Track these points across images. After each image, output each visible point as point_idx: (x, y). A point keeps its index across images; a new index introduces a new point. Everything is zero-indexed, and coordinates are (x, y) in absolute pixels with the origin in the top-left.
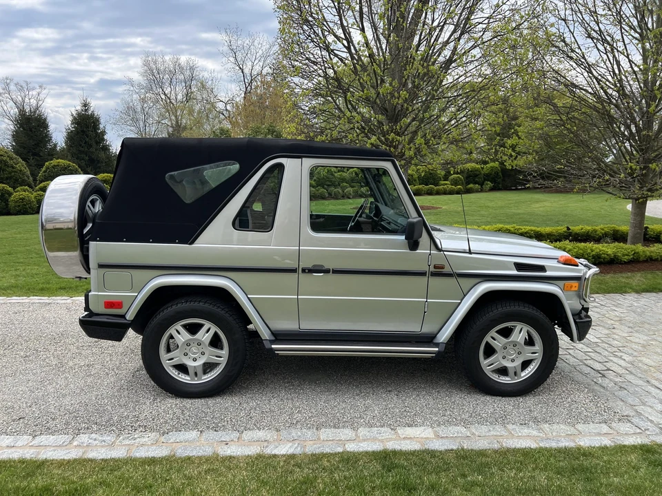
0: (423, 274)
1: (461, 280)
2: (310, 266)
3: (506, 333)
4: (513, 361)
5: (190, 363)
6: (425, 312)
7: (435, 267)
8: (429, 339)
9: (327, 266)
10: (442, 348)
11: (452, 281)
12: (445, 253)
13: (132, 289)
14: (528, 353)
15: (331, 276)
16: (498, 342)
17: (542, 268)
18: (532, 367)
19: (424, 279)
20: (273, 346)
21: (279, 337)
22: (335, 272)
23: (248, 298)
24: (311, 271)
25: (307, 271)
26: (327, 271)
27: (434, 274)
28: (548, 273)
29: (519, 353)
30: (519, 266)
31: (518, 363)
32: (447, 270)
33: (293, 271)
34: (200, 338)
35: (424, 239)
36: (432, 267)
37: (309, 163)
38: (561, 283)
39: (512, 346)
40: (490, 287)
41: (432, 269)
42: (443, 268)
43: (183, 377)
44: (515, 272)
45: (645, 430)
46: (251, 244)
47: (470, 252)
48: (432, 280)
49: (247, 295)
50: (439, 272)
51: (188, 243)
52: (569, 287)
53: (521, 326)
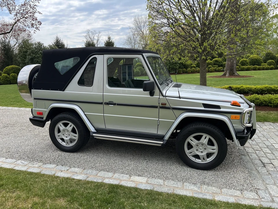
0: (156, 107)
1: (175, 111)
2: (107, 101)
3: (198, 138)
4: (202, 152)
5: (65, 138)
6: (158, 125)
7: (162, 104)
8: (161, 138)
9: (115, 102)
10: (165, 142)
11: (170, 111)
12: (166, 98)
13: (45, 108)
14: (210, 149)
15: (116, 106)
16: (194, 142)
17: (218, 107)
18: (213, 157)
19: (157, 110)
20: (93, 135)
21: (98, 131)
22: (118, 105)
24: (107, 104)
25: (106, 104)
26: (115, 104)
27: (161, 108)
28: (222, 110)
29: (205, 149)
30: (205, 105)
31: (204, 153)
32: (167, 105)
33: (101, 103)
34: (68, 129)
35: (157, 91)
36: (160, 104)
37: (106, 56)
38: (229, 115)
39: (201, 145)
40: (188, 115)
41: (160, 105)
42: (165, 104)
43: (63, 143)
44: (203, 108)
45: (262, 198)
46: (85, 92)
47: (180, 97)
48: (161, 110)
49: (84, 113)
50: (164, 107)
51: (62, 90)
52: (234, 117)
53: (205, 135)
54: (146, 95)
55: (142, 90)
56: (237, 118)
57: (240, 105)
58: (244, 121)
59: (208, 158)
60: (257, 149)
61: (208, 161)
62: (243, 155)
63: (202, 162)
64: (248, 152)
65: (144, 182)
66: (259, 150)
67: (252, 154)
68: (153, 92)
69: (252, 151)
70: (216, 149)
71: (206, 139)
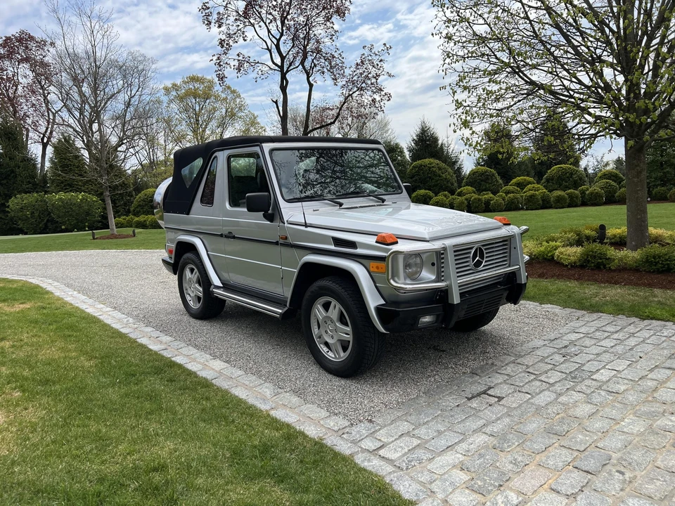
1: (299, 251)
2: (225, 230)
4: (332, 337)
5: (191, 294)
6: (282, 279)
9: (233, 233)
10: (286, 309)
11: (294, 252)
12: (288, 225)
13: (172, 243)
14: (340, 333)
15: (238, 242)
16: (321, 315)
17: (353, 245)
18: (349, 350)
19: (278, 249)
20: (214, 290)
21: (225, 285)
22: (239, 238)
23: (208, 255)
25: (224, 236)
26: (234, 237)
28: (359, 251)
29: (336, 331)
30: (338, 242)
31: (335, 341)
32: (290, 240)
33: (221, 236)
34: (193, 278)
36: (280, 237)
38: (367, 262)
39: (330, 322)
40: (307, 259)
41: (281, 240)
44: (332, 247)
46: (206, 215)
47: (306, 225)
48: (284, 249)
49: (207, 251)
50: (285, 243)
51: (188, 214)
52: (375, 267)
53: (334, 302)
54: (257, 219)
55: (246, 210)
56: (380, 270)
57: (397, 243)
58: (390, 277)
59: (344, 352)
60: (531, 371)
61: (342, 358)
62: (474, 373)
63: (336, 358)
64: (499, 371)
65: (217, 369)
66: (532, 373)
67: (498, 375)
68: (270, 214)
69: (512, 371)
70: (351, 333)
71: (335, 310)
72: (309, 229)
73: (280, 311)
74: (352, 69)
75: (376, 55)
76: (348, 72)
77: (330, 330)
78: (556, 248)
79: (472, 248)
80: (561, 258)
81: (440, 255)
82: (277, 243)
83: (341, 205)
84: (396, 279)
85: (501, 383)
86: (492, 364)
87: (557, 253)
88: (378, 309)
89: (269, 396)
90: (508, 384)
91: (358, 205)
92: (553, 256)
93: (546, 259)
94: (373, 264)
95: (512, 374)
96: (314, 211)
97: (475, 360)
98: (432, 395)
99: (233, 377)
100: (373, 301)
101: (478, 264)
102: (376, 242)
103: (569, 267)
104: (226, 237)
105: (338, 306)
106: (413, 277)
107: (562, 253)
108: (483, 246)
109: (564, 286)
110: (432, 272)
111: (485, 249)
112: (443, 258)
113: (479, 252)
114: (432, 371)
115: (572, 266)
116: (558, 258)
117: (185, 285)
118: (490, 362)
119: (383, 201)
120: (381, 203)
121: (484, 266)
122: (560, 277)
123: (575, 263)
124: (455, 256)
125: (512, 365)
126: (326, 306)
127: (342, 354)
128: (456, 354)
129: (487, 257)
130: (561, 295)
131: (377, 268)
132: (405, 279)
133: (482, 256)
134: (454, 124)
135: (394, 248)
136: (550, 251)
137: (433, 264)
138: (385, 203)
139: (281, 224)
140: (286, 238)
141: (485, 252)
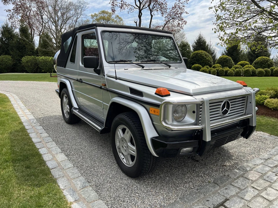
2: (79, 79)
4: (126, 151)
6: (103, 109)
7: (102, 85)
10: (103, 128)
14: (130, 150)
16: (120, 136)
20: (73, 110)
23: (72, 91)
26: (82, 82)
28: (145, 99)
38: (148, 107)
39: (125, 141)
44: (129, 94)
47: (116, 78)
48: (104, 92)
49: (72, 88)
50: (104, 88)
51: (65, 67)
52: (153, 111)
53: (127, 130)
56: (156, 113)
57: (169, 95)
58: (162, 120)
59: (132, 162)
60: (255, 187)
61: (131, 165)
62: (215, 183)
63: (127, 164)
64: (232, 183)
65: (59, 161)
66: (256, 189)
67: (232, 188)
68: (98, 70)
69: (242, 184)
70: (136, 151)
71: (128, 135)
72: (118, 81)
73: (100, 129)
74: (170, 10)
75: (182, 3)
76: (168, 11)
77: (125, 146)
78: (266, 99)
79: (222, 102)
80: (268, 105)
81: (199, 106)
82: (101, 88)
83: (143, 67)
84: (167, 121)
85: (234, 196)
86: (228, 176)
87: (266, 101)
88: (153, 140)
89: (78, 189)
90: (239, 197)
91: (153, 68)
92: (263, 103)
93: (259, 104)
94: (152, 109)
95: (242, 188)
96: (125, 70)
97: (216, 171)
98: (185, 201)
99: (65, 168)
100: (150, 133)
101: (226, 112)
102: (155, 94)
103: (272, 109)
104: (79, 81)
105: (130, 132)
106: (179, 120)
107: (269, 102)
108: (230, 100)
109: (270, 121)
110: (192, 118)
111: (231, 102)
112: (201, 108)
113: (227, 104)
114: (188, 178)
115: (274, 109)
116: (266, 104)
117: (63, 105)
118: (226, 174)
119: (170, 66)
120: (168, 68)
121: (229, 113)
122: (266, 115)
123: (276, 108)
124: (210, 106)
125: (241, 179)
126: (124, 131)
127: (131, 162)
128: (205, 164)
129: (231, 108)
130: (268, 126)
131: (155, 111)
132: (173, 121)
133: (228, 108)
134: (215, 29)
135: (167, 99)
136: (262, 100)
137: (194, 112)
138: (171, 68)
139: (103, 76)
140: (105, 85)
141: (230, 104)
